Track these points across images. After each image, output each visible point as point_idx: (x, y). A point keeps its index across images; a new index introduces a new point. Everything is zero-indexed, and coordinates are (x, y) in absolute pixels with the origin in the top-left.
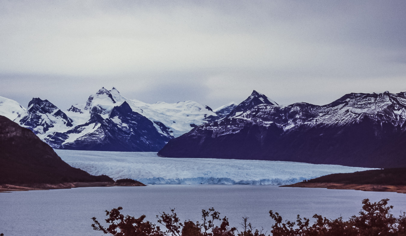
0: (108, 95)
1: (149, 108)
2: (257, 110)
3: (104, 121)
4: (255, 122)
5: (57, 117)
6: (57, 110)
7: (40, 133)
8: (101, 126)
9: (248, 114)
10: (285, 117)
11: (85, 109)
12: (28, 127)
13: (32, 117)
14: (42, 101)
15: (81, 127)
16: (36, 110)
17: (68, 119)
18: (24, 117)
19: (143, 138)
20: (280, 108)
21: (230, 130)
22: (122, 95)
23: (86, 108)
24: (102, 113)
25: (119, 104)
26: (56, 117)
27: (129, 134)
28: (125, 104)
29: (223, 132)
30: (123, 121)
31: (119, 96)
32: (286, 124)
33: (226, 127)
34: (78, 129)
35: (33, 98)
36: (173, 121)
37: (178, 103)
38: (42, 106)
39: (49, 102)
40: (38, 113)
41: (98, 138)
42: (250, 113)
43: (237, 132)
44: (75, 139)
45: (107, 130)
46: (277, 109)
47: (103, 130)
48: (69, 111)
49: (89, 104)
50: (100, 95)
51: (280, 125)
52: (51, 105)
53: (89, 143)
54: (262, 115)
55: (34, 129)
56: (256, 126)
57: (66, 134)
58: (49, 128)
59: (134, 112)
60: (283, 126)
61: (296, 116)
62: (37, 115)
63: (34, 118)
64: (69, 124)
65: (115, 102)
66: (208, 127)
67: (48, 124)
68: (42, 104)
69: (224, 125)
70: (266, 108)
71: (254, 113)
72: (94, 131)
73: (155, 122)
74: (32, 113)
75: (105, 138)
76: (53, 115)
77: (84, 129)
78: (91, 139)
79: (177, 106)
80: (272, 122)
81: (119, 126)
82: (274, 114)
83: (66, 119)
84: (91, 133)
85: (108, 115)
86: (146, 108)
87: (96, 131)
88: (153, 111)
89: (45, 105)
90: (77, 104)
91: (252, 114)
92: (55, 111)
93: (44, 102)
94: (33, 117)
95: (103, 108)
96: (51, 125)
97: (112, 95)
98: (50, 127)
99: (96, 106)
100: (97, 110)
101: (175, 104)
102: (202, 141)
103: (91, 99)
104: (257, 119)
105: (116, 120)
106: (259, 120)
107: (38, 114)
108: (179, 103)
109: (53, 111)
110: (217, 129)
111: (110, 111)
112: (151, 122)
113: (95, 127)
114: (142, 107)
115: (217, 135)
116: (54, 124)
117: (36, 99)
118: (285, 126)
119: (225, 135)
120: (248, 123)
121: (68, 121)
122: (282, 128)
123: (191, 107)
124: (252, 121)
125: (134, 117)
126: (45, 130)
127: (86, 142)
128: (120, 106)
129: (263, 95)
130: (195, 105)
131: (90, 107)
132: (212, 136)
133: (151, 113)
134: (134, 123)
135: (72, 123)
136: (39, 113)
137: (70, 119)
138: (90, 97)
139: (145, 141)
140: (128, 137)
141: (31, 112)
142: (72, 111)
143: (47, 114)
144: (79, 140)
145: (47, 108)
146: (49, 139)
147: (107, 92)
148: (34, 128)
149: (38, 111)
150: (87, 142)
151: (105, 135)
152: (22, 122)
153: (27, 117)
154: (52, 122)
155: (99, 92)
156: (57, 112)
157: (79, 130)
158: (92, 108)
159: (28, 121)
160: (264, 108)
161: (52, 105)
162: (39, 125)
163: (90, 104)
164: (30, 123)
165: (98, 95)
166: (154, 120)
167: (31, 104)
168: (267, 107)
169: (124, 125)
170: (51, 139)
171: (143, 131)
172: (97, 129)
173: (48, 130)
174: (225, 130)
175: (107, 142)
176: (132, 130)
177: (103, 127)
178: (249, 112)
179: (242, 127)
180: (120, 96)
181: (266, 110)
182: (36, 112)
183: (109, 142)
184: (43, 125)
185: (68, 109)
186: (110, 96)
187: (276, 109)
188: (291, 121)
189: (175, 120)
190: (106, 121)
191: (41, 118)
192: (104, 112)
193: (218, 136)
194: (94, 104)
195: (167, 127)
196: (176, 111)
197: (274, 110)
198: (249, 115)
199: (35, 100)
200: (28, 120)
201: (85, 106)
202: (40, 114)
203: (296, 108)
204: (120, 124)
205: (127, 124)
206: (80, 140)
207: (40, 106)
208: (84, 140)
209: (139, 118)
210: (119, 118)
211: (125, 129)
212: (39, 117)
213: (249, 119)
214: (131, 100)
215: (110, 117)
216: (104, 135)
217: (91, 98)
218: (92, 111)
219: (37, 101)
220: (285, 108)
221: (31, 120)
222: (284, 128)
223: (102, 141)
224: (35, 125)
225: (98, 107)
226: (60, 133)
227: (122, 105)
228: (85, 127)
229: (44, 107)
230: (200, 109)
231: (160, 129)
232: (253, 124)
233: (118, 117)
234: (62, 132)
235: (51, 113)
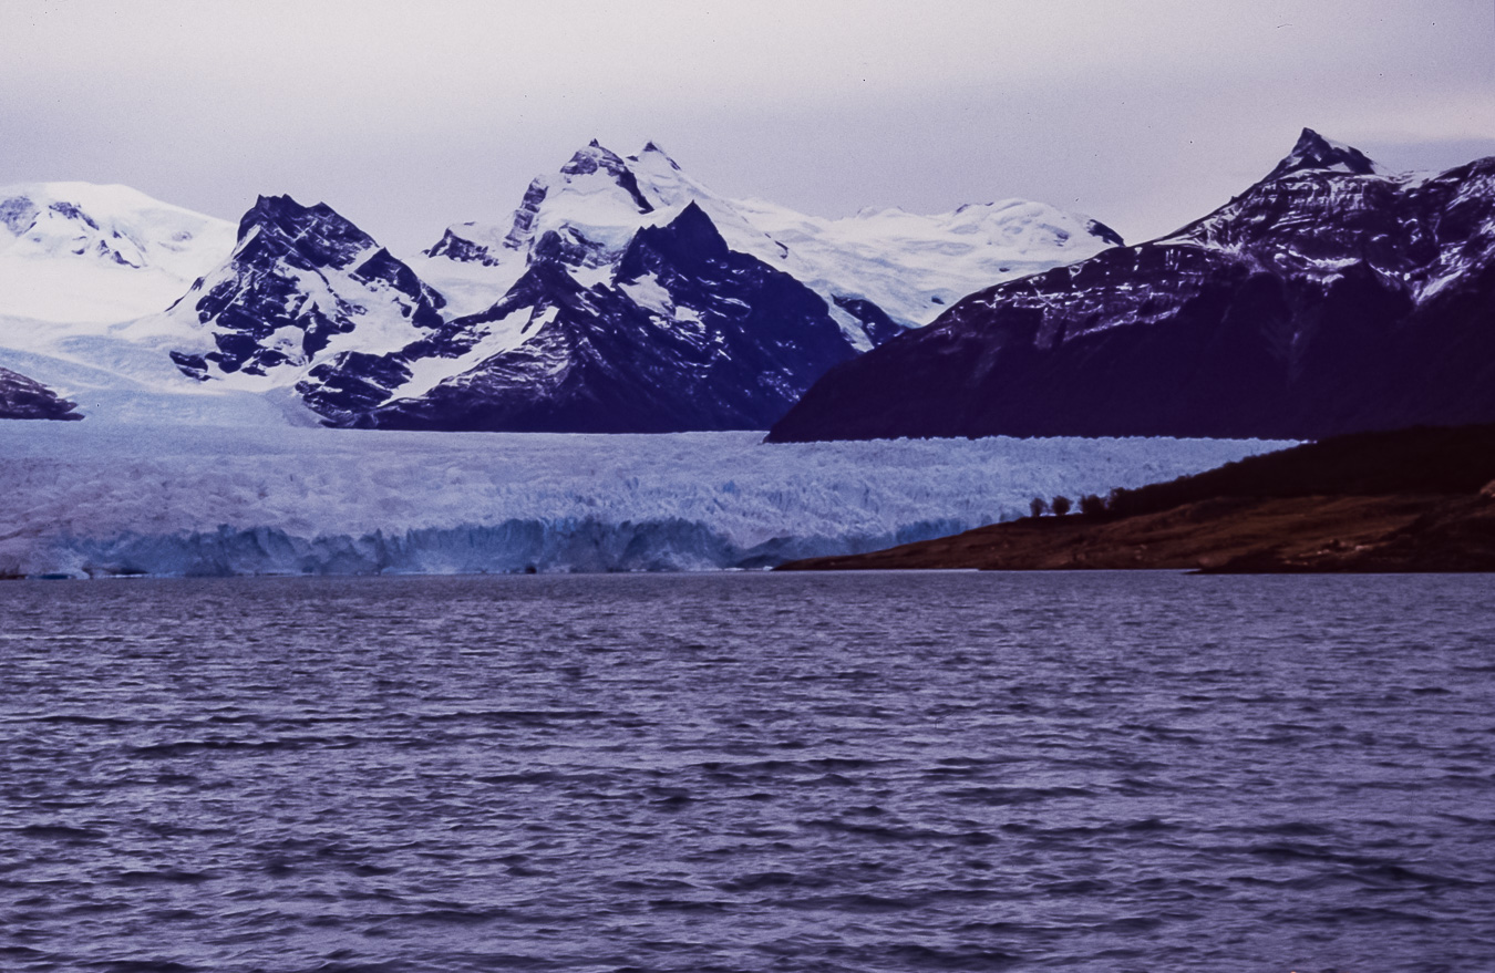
0: (616, 178)
1: (817, 236)
2: (1274, 200)
3: (581, 296)
4: (1263, 264)
5: (370, 284)
6: (373, 251)
7: (288, 362)
8: (558, 318)
9: (1225, 222)
10: (1425, 231)
11: (508, 246)
12: (234, 332)
13: (251, 284)
14: (301, 211)
15: (468, 328)
16: (271, 254)
17: (424, 291)
18: (218, 287)
19: (774, 377)
20: (1396, 187)
21: (1131, 305)
22: (689, 180)
23: (511, 243)
24: (585, 261)
25: (662, 217)
26: (364, 283)
27: (703, 357)
28: (693, 218)
29: (1093, 320)
30: (679, 298)
31: (677, 183)
32: (1430, 271)
33: (1110, 291)
34: (455, 338)
35: (260, 198)
36: (933, 294)
37: (959, 210)
38: (302, 234)
39: (337, 216)
40: (283, 268)
41: (540, 374)
42: (1239, 218)
43: (1165, 315)
44: (435, 384)
45: (586, 340)
46: (1384, 196)
47: (563, 339)
48: (430, 256)
49: (524, 222)
50: (576, 178)
51: (1397, 273)
52: (343, 227)
53: (495, 398)
54: (1301, 225)
55: (262, 342)
56: (1269, 281)
57: (398, 361)
58: (330, 337)
59: (733, 252)
60: (1414, 278)
61: (1480, 226)
62: (275, 275)
63: (261, 291)
64: (425, 317)
65: (646, 208)
66: (1015, 297)
67: (328, 317)
68: (304, 224)
69: (1101, 280)
70: (1326, 190)
71: (1261, 218)
72: (525, 344)
73: (838, 301)
74: (256, 266)
75: (572, 376)
76: (350, 276)
77: (483, 334)
78: (505, 383)
79: (953, 226)
80: (1352, 261)
81: (657, 321)
82: (1362, 220)
83: (411, 294)
84: (508, 355)
85: (610, 270)
86: (804, 239)
87: (532, 344)
88: (837, 251)
89: (317, 229)
90: (471, 224)
91: (1247, 223)
92: (364, 256)
93: (310, 217)
94: (256, 286)
95: (591, 236)
96: (339, 320)
97: (636, 176)
98: (334, 330)
99: (557, 230)
100: (560, 249)
101: (947, 216)
102: (986, 366)
103: (535, 196)
104: (1273, 245)
105: (647, 292)
106: (1283, 251)
107: (282, 270)
108: (965, 211)
109: (352, 255)
110: (1061, 302)
111: (621, 252)
112: (818, 298)
113: (530, 324)
114: (786, 232)
115: (1060, 335)
116: (354, 318)
117: (274, 200)
118: (1423, 278)
119: (1104, 331)
120: (1224, 269)
121: (423, 302)
122: (1406, 291)
123: (1018, 230)
124: (1250, 257)
125: (734, 277)
126: (313, 344)
127: (480, 395)
128: (670, 225)
129: (1351, 149)
130: (1041, 220)
131: (530, 236)
132: (1034, 338)
133: (827, 262)
134: (733, 305)
135: (440, 312)
136: (286, 266)
137: (432, 292)
138: (531, 188)
139: (782, 388)
140: (701, 370)
141: (250, 262)
142: (446, 257)
143: (327, 270)
144: (447, 387)
145: (327, 243)
146: (318, 385)
147: (613, 165)
148: (259, 338)
149: (283, 258)
150: (485, 396)
151: (572, 360)
152: (207, 309)
153: (228, 284)
154: (348, 309)
155: (574, 164)
156: (370, 262)
157: (460, 341)
158: (537, 240)
159: (234, 306)
160: (1310, 189)
161: (347, 229)
162: (283, 323)
163: (530, 223)
164: (244, 312)
165: (569, 176)
166: (836, 289)
167: (251, 225)
168: (1330, 182)
169: (685, 314)
170: (327, 385)
171: (780, 344)
172: (539, 333)
173: (323, 346)
174: (1106, 305)
175: (578, 394)
176: (719, 340)
177: (565, 325)
178: (1232, 212)
179: (1196, 287)
180: (680, 180)
181: (1322, 199)
182: (274, 264)
183: (588, 393)
184: (303, 323)
185: (430, 248)
186: (628, 181)
187: (1375, 193)
188: (1454, 255)
189: (943, 290)
190: (589, 296)
191: (296, 292)
192: (594, 255)
193: (1067, 338)
194: (551, 217)
195: (897, 321)
196: (951, 251)
197: (1366, 198)
198: (1233, 229)
199: (267, 205)
200: (233, 302)
201: (507, 232)
202: (292, 272)
203: (1485, 183)
204: (664, 311)
205: (700, 310)
206: (454, 388)
207: (291, 232)
208: (470, 388)
209: (758, 279)
210: (660, 282)
211: (688, 334)
212: (288, 286)
213: (1234, 249)
214: (736, 201)
215: (615, 281)
216: (566, 362)
217: (534, 193)
218: (538, 252)
219: (277, 213)
220: (1422, 188)
221: (246, 301)
222: (1416, 292)
223: (554, 390)
224: (266, 323)
225: (564, 234)
226: (372, 358)
227: (677, 220)
228: (488, 324)
229: (312, 237)
230: (1064, 236)
231: (861, 333)
232: (1253, 271)
233: (656, 276)
234: (382, 354)
235: (345, 266)
